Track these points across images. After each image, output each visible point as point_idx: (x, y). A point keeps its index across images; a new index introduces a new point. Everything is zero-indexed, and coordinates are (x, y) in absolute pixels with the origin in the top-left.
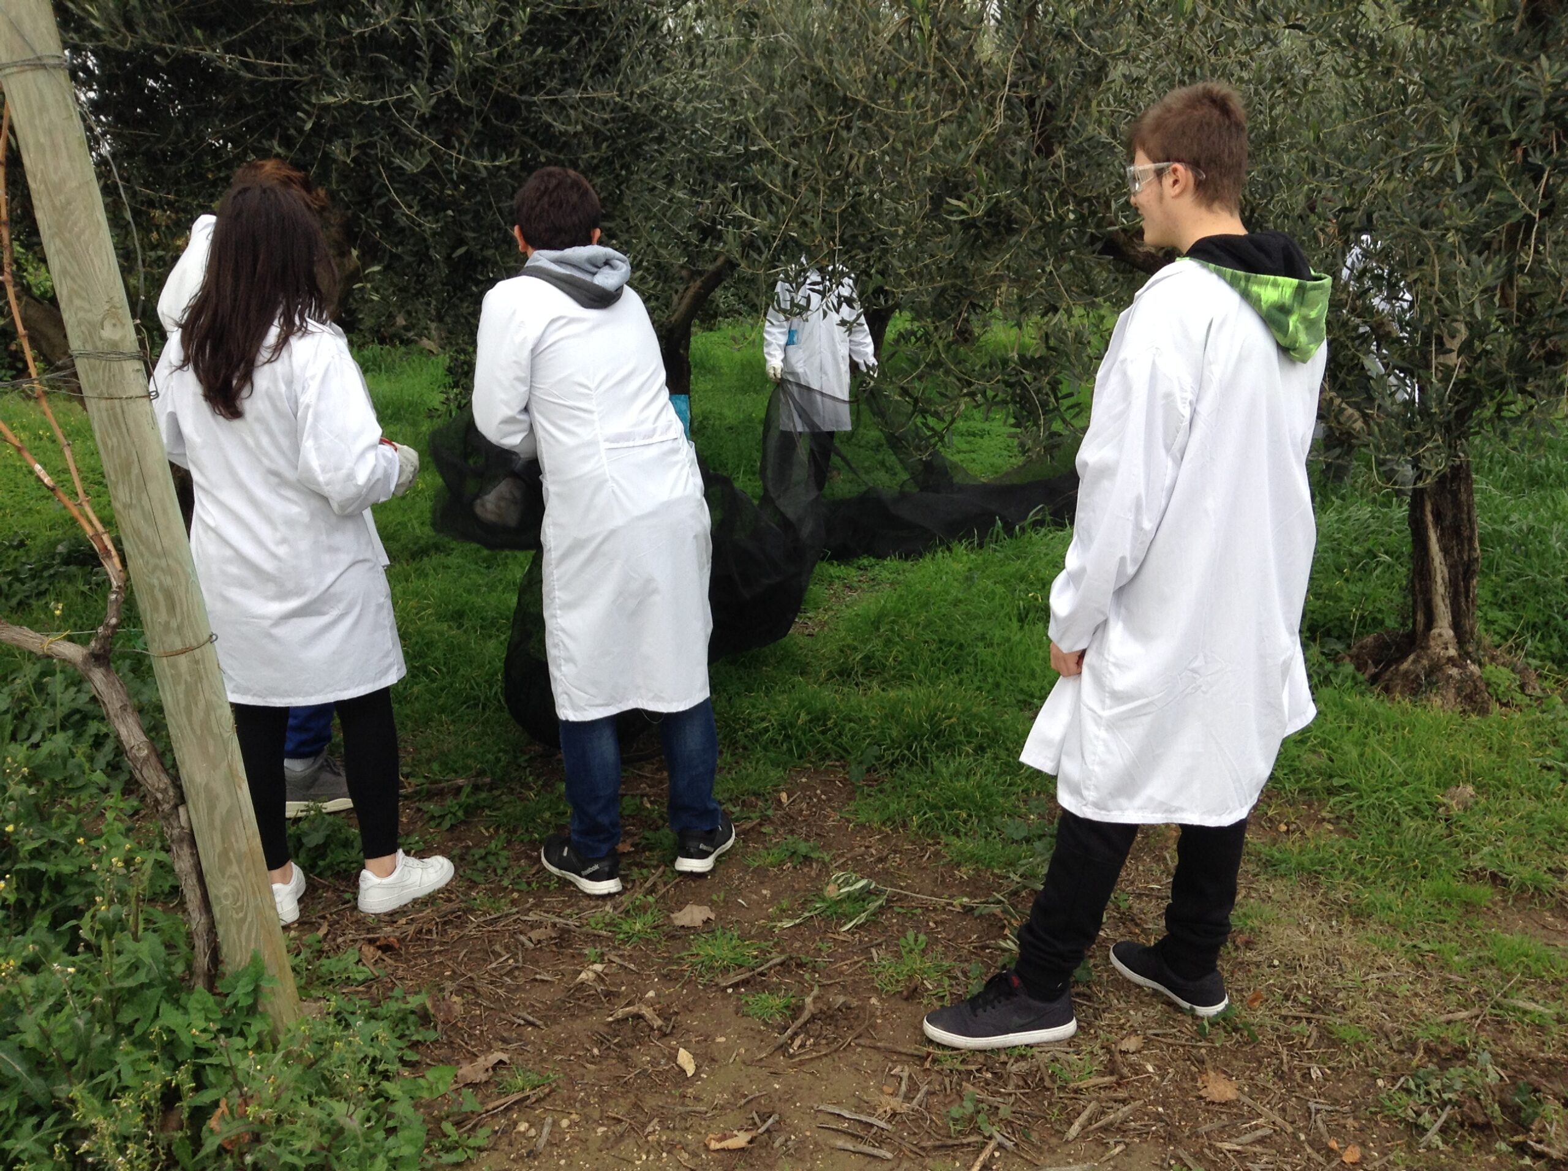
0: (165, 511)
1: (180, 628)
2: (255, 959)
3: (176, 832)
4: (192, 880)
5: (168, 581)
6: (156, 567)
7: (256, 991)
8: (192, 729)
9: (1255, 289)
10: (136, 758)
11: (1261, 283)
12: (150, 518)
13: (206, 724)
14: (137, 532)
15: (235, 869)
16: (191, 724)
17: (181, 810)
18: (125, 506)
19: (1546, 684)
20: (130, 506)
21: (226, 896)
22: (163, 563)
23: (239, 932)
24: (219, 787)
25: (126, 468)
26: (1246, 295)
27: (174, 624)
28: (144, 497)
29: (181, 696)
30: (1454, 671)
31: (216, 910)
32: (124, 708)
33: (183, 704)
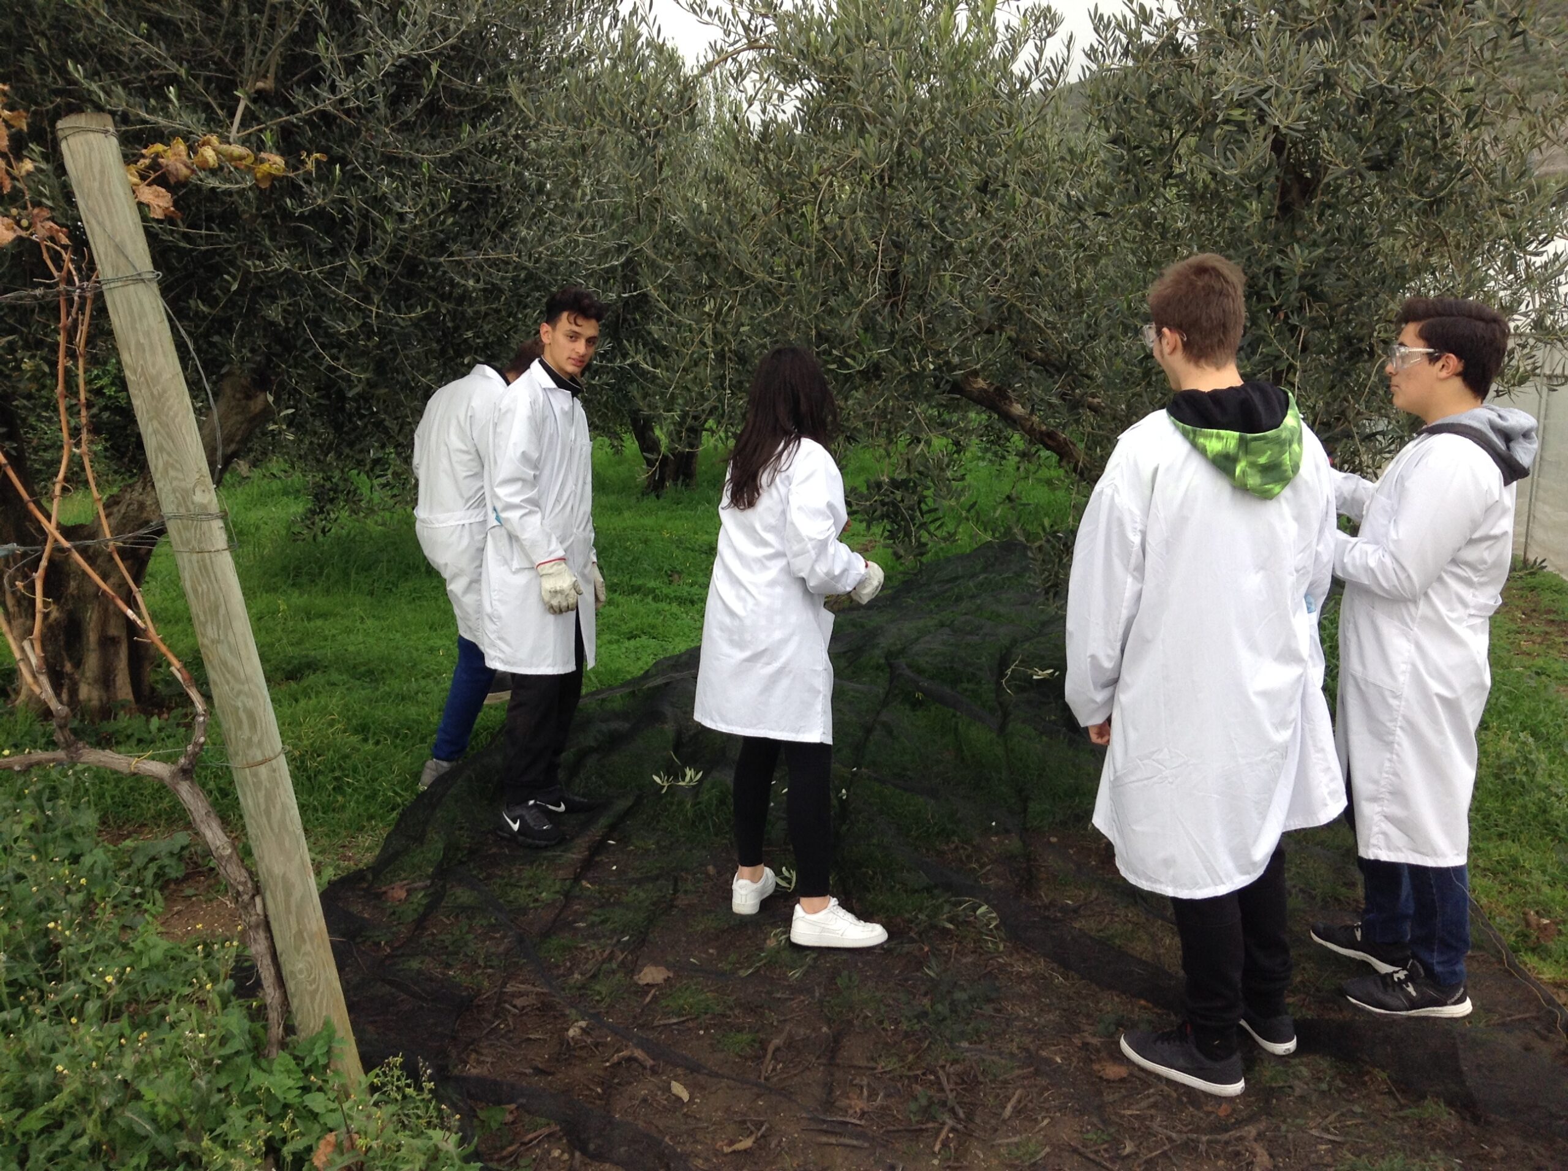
0: (246, 645)
1: (260, 743)
2: (327, 1024)
3: (254, 918)
4: (267, 961)
5: (250, 703)
6: (239, 693)
7: (329, 1053)
8: (272, 829)
9: (1201, 440)
10: (222, 857)
12: (235, 652)
13: (283, 823)
14: (224, 663)
15: (308, 947)
16: (269, 821)
17: (258, 900)
18: (213, 642)
20: (218, 641)
21: (301, 971)
22: (246, 688)
23: (313, 999)
24: (294, 877)
25: (214, 610)
27: (255, 739)
28: (230, 634)
29: (262, 800)
31: (291, 986)
32: (208, 814)
33: (263, 807)
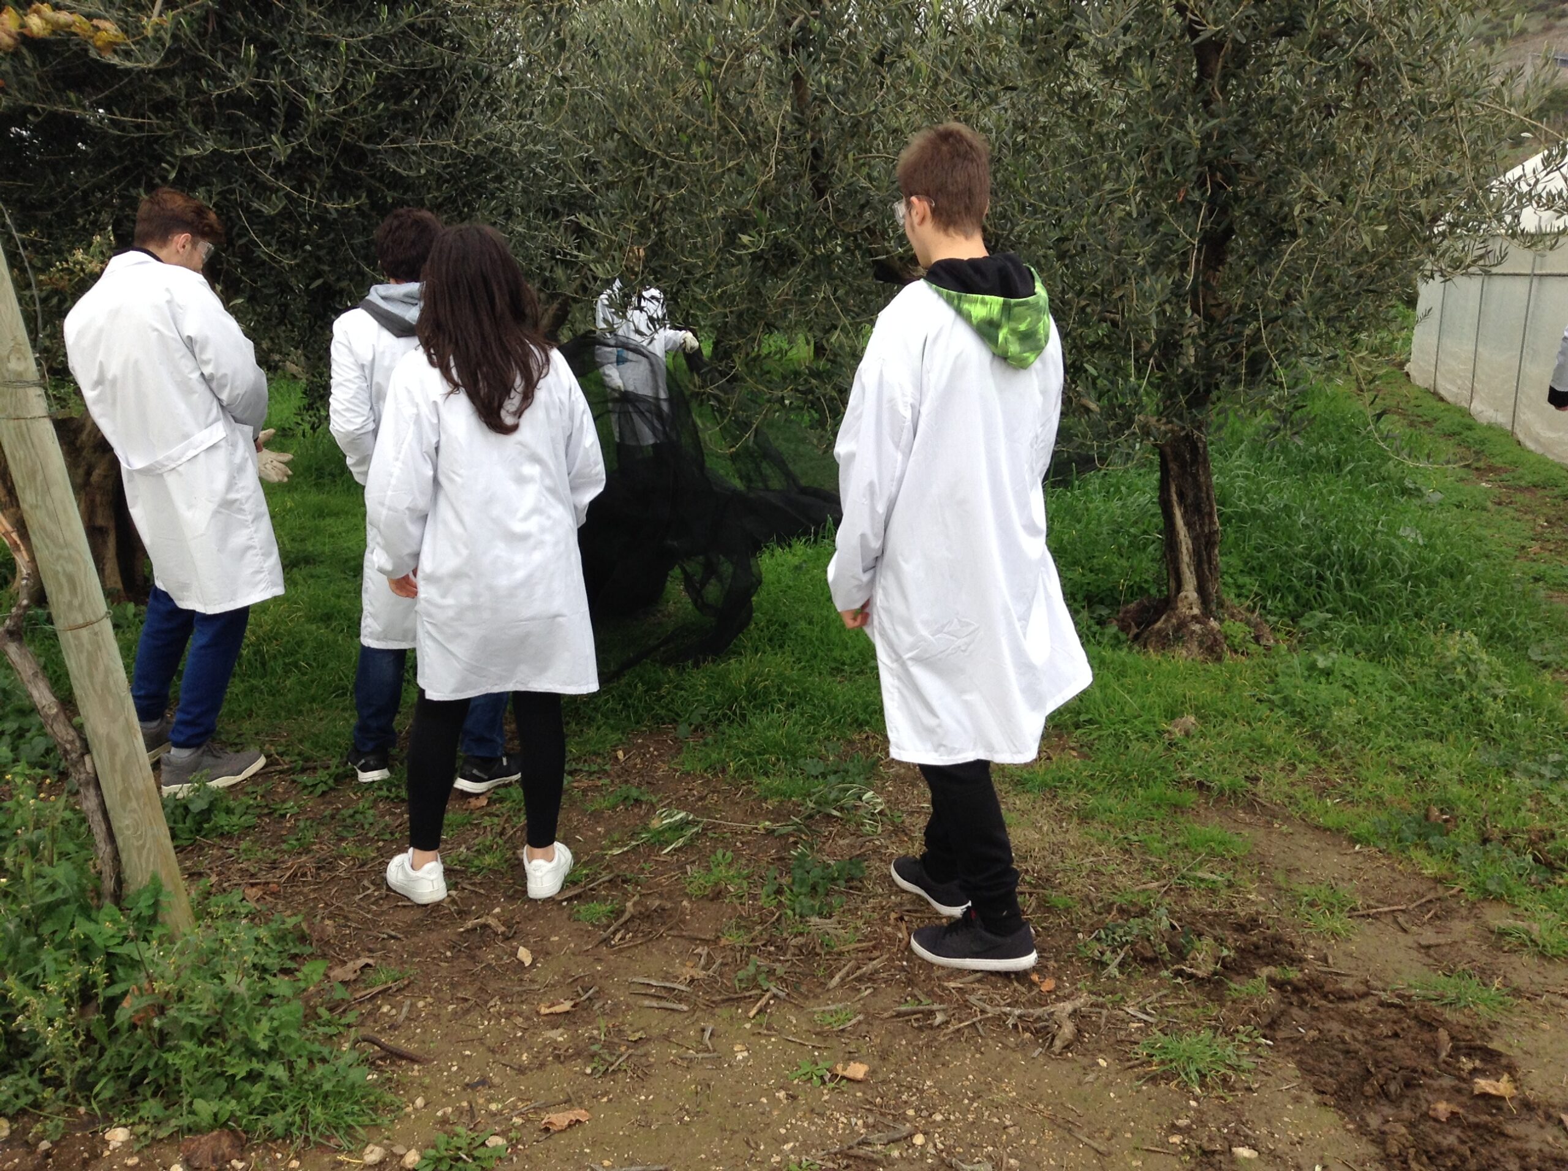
0: (65, 511)
1: (81, 606)
2: (154, 878)
3: (83, 776)
4: (98, 817)
5: (70, 568)
6: (59, 557)
7: (156, 904)
8: (95, 691)
9: (966, 306)
10: (47, 716)
11: (971, 302)
12: (54, 516)
13: (106, 686)
14: (43, 529)
15: (134, 804)
16: (92, 684)
17: (87, 758)
18: (31, 507)
19: (1279, 636)
20: (37, 507)
21: (127, 827)
22: (65, 552)
23: (140, 855)
24: (119, 738)
25: (32, 475)
26: (959, 311)
27: (76, 603)
28: (48, 499)
29: (84, 662)
30: (1197, 627)
31: (120, 841)
32: (35, 675)
33: (85, 669)
